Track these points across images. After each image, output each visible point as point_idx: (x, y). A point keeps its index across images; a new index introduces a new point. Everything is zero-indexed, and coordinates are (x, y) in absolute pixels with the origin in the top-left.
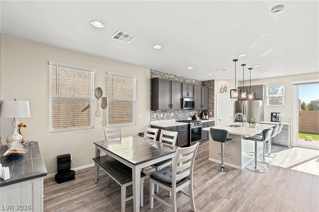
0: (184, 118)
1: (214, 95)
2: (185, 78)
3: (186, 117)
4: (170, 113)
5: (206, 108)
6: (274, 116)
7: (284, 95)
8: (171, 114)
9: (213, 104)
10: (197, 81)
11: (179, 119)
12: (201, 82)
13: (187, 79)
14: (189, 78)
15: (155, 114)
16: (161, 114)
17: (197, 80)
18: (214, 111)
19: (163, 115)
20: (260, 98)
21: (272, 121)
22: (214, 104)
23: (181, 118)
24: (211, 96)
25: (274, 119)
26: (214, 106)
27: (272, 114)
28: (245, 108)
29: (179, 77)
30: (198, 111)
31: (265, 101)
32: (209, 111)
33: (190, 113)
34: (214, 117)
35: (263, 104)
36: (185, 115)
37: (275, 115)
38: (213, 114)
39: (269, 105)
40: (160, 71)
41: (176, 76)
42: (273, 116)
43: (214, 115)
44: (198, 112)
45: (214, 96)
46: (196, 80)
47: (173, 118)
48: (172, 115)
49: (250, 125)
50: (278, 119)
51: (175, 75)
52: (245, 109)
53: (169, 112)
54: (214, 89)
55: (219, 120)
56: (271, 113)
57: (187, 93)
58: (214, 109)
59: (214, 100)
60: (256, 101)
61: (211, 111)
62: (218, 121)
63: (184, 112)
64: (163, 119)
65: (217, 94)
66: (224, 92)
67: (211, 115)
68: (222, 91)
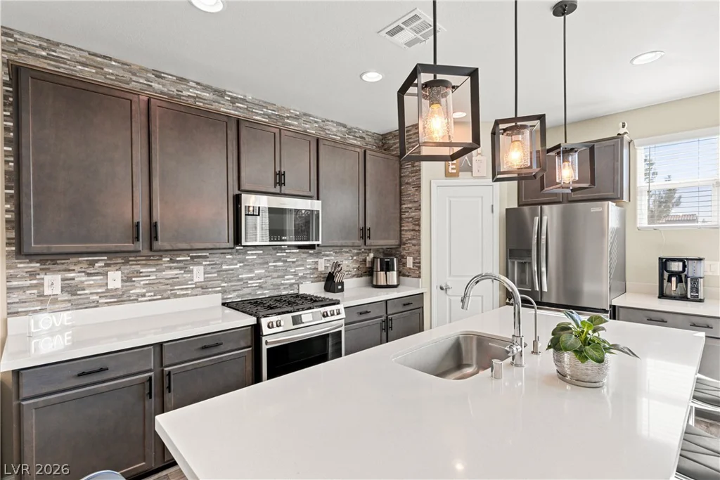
0: (277, 286)
1: (419, 187)
2: (282, 109)
3: (290, 279)
4: (181, 268)
5: (392, 242)
6: (672, 274)
8: (190, 271)
9: (417, 222)
10: (350, 131)
11: (246, 291)
12: (373, 135)
13: (296, 118)
14: (305, 115)
16: (106, 274)
17: (350, 125)
18: (419, 252)
20: (610, 194)
21: (662, 295)
22: (419, 225)
23: (260, 287)
24: (411, 190)
25: (673, 286)
26: (419, 231)
27: (664, 263)
28: (544, 237)
29: (243, 101)
30: (358, 254)
31: (629, 207)
32: (404, 253)
33: (316, 263)
35: (623, 218)
36: (286, 272)
37: (676, 267)
38: (418, 264)
39: (649, 224)
40: (93, 50)
41: (221, 93)
42: (666, 275)
43: (419, 267)
44: (361, 258)
45: (420, 192)
46: (345, 126)
47: (204, 288)
48: (198, 273)
49: (558, 361)
50: (695, 289)
51: (221, 87)
52: (543, 242)
53: (172, 261)
55: (442, 288)
56: (660, 259)
57: (276, 174)
58: (419, 245)
59: (418, 209)
60: (595, 208)
61: (409, 254)
62: (435, 291)
63: (279, 260)
64: (120, 298)
65: (432, 181)
66: (460, 173)
67: (410, 269)
68: (452, 169)
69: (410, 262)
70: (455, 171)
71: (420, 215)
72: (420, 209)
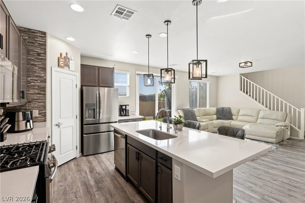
7: (128, 84)
9: (43, 88)
22: (45, 91)
24: (37, 69)
27: (121, 106)
28: (101, 99)
32: (29, 108)
34: (45, 121)
37: (124, 107)
38: (43, 114)
43: (45, 116)
45: (45, 71)
50: (128, 113)
52: (101, 101)
54: (45, 53)
55: (57, 125)
62: (54, 127)
65: (53, 68)
66: (65, 67)
67: (36, 117)
68: (62, 64)
69: (36, 113)
70: (63, 65)
71: (45, 85)
72: (45, 82)
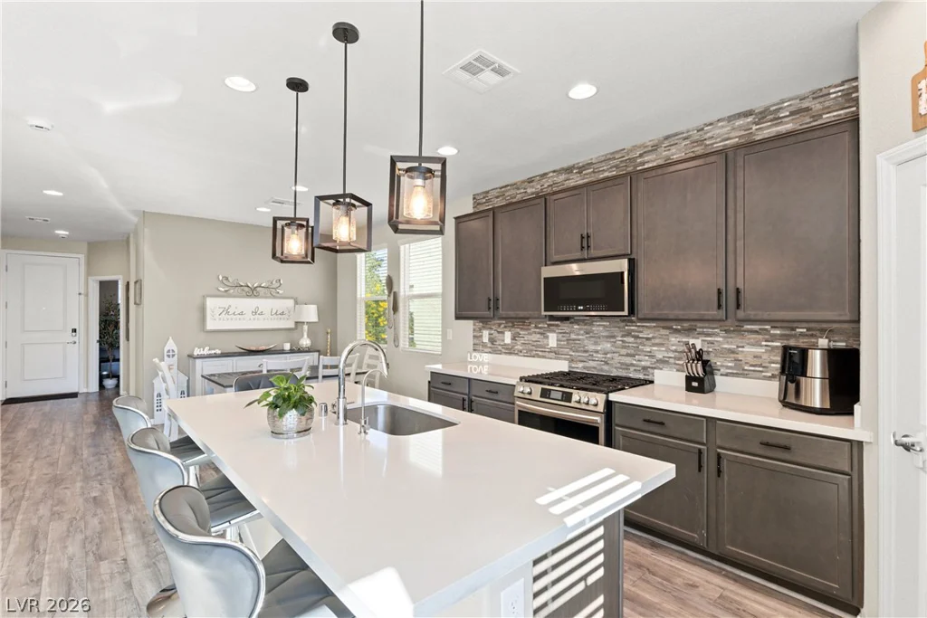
0: (627, 366)
2: (632, 149)
3: (643, 361)
4: (541, 334)
8: (547, 337)
15: (486, 334)
16: (503, 333)
19: (514, 338)
36: (638, 351)
46: (750, 114)
47: (556, 354)
48: (552, 340)
53: (536, 327)
57: (582, 238)
